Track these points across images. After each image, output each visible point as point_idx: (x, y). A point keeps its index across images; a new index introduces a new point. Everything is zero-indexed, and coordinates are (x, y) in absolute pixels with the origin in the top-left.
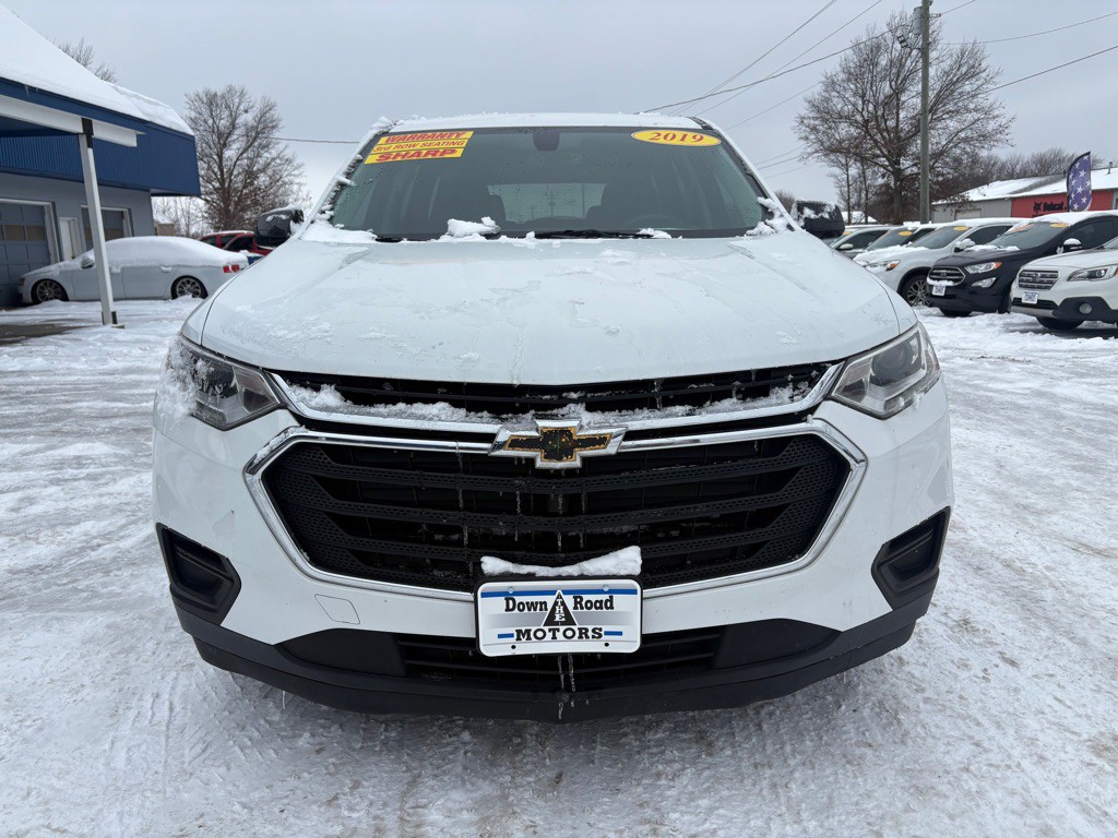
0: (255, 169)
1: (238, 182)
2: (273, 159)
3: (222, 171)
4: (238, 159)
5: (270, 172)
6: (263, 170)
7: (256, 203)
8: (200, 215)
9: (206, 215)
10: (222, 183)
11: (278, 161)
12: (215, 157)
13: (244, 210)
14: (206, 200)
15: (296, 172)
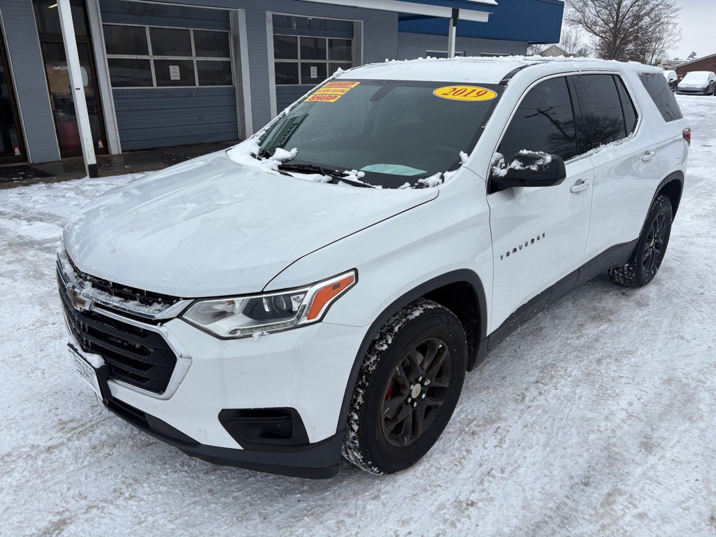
0: (641, 13)
1: (627, 23)
2: (657, 5)
3: (618, 15)
4: (631, 7)
5: (652, 15)
6: (648, 14)
7: (636, 38)
8: (595, 47)
9: (598, 48)
10: (616, 25)
11: (661, 7)
12: (616, 6)
13: (626, 44)
14: (602, 37)
15: (673, 15)
